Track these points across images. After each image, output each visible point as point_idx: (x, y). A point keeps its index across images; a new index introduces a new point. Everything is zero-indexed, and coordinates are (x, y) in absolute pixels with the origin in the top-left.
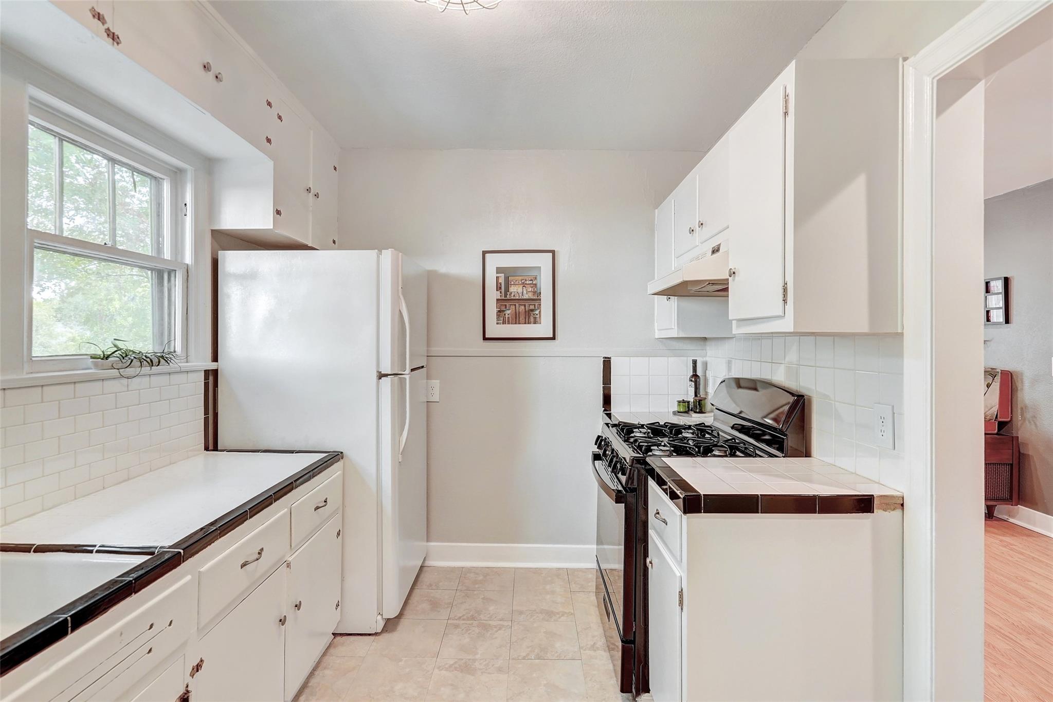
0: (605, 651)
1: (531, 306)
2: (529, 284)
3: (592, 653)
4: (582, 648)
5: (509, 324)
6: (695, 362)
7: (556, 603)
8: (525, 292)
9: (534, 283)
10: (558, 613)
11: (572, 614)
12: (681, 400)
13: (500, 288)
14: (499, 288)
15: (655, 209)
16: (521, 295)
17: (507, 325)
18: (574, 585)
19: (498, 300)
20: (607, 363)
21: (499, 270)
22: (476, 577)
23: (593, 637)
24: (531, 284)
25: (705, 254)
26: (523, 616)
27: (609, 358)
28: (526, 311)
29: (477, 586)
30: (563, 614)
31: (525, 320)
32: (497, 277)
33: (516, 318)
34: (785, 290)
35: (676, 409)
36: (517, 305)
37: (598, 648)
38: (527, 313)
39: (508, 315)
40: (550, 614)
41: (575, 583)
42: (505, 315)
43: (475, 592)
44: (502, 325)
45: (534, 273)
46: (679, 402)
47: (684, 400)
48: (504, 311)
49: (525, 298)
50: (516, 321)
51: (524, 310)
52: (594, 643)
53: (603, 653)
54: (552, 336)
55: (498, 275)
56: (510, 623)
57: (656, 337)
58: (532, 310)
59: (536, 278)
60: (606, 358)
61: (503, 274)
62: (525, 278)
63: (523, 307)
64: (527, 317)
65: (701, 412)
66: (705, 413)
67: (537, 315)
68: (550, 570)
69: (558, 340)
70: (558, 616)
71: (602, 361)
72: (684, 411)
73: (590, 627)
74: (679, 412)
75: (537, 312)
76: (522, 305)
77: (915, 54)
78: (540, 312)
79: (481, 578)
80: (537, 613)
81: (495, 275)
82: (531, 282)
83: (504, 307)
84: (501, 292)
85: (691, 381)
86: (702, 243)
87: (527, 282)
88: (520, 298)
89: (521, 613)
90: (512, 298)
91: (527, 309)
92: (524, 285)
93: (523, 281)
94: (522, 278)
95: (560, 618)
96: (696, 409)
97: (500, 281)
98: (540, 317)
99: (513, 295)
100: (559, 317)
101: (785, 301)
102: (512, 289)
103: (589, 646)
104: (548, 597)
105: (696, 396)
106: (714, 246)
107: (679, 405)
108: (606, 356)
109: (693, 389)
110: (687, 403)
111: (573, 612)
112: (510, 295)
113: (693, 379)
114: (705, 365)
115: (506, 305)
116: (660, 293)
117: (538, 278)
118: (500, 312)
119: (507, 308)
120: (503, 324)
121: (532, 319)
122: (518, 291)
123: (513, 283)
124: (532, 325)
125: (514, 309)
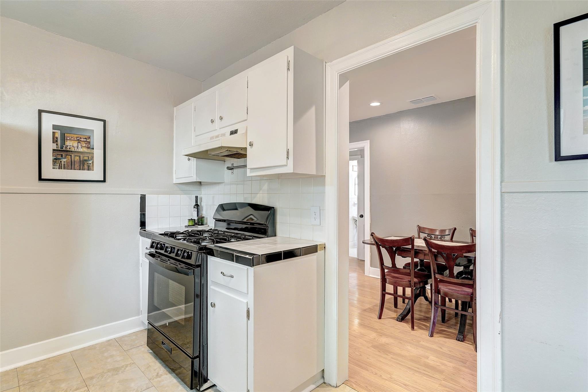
0: (167, 374)
1: (85, 157)
2: (84, 141)
3: (159, 379)
4: (151, 379)
5: (65, 169)
6: (197, 197)
7: (118, 361)
8: (80, 146)
9: (87, 141)
10: (122, 367)
11: (133, 363)
12: (190, 219)
13: (57, 141)
14: (55, 140)
15: (174, 107)
16: (76, 148)
17: (62, 170)
18: (125, 347)
19: (54, 150)
20: (143, 198)
21: (55, 127)
22: (35, 370)
23: (155, 370)
24: (85, 141)
25: (224, 135)
26: (94, 379)
27: (144, 195)
28: (80, 161)
29: (39, 376)
30: (127, 366)
31: (80, 167)
32: (53, 132)
33: (71, 165)
34: (288, 152)
35: (187, 224)
36: (73, 156)
37: (161, 375)
38: (82, 163)
39: (64, 162)
40: (116, 370)
41: (125, 345)
42: (61, 162)
43: (41, 381)
44: (58, 170)
45: (88, 134)
46: (189, 220)
47: (192, 219)
48: (60, 159)
49: (80, 151)
50: (71, 167)
51: (79, 160)
52: (157, 373)
53: (165, 376)
54: (103, 180)
55: (54, 131)
56: (86, 388)
57: (174, 182)
58: (86, 160)
59: (89, 138)
60: (142, 195)
61: (60, 131)
62: (80, 136)
63: (78, 158)
64: (82, 165)
65: (202, 224)
66: (204, 225)
67: (90, 164)
68: (102, 344)
69: (107, 182)
70: (123, 368)
71: (140, 197)
72: (192, 224)
73: (150, 366)
74: (189, 226)
75: (90, 162)
76: (77, 156)
77: (331, 61)
78: (93, 162)
79: (40, 369)
80: (106, 373)
81: (51, 131)
82: (86, 140)
83: (60, 156)
84: (57, 144)
85: (195, 208)
86: (220, 129)
87: (82, 140)
88: (76, 150)
89: (92, 378)
90: (68, 150)
91: (81, 159)
92: (79, 141)
93: (78, 139)
94: (78, 136)
95: (125, 369)
96: (199, 223)
97: (56, 136)
98: (93, 165)
99: (69, 147)
100: (108, 167)
101: (288, 158)
102: (68, 143)
103: (155, 376)
104: (109, 360)
105: (198, 216)
106: (233, 130)
107: (189, 222)
108: (142, 194)
109: (196, 212)
110: (194, 220)
111: (133, 362)
112: (66, 147)
113: (196, 207)
114: (201, 199)
115: (62, 155)
116: (189, 155)
117: (91, 138)
118: (56, 160)
119: (64, 157)
120: (59, 168)
121: (86, 167)
122: (73, 145)
123: (68, 139)
124: (86, 171)
125: (70, 159)
